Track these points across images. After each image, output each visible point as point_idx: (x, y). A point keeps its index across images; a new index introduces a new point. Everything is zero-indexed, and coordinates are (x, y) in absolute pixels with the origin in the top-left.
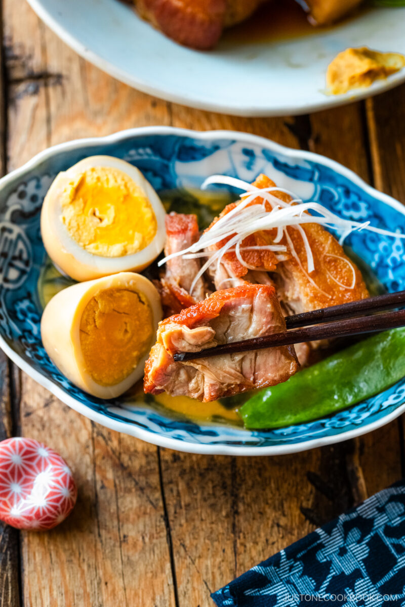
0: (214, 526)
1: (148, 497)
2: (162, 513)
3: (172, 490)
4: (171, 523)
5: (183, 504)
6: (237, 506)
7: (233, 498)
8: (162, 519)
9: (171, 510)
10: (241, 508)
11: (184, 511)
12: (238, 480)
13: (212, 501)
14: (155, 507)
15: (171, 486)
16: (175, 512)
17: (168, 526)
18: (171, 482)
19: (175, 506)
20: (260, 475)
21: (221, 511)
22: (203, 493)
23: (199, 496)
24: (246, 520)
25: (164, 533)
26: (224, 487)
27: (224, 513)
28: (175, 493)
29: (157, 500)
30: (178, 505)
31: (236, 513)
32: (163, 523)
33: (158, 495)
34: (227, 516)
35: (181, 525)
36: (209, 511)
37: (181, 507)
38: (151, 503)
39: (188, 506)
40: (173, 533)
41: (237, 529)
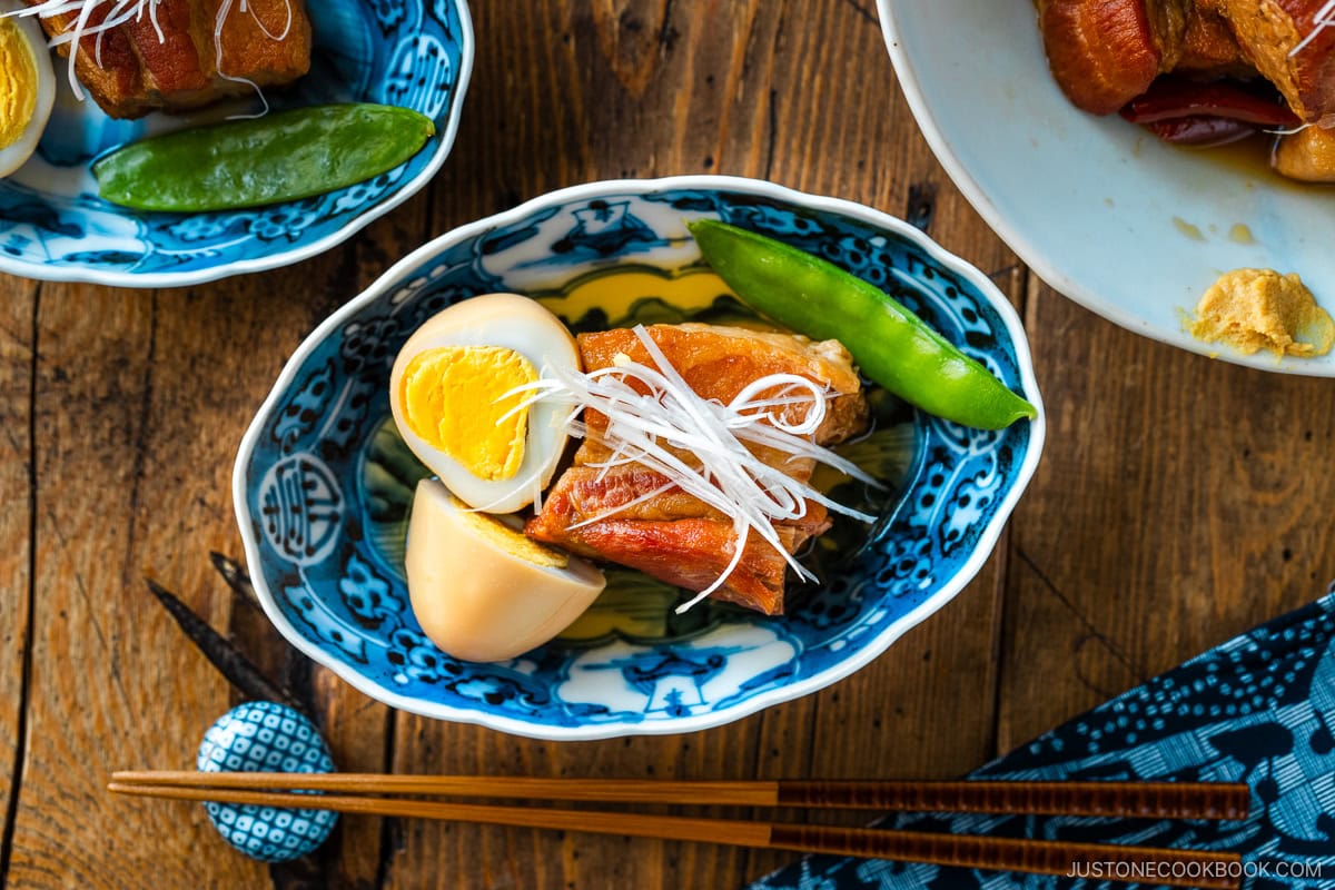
0: (104, 490)
1: (9, 432)
2: (27, 460)
3: (46, 426)
4: (39, 478)
5: (61, 449)
6: (145, 465)
7: (138, 450)
8: (25, 470)
9: (42, 456)
10: (149, 468)
11: (60, 462)
12: (151, 423)
13: (106, 450)
14: (18, 449)
15: (46, 418)
16: (48, 462)
17: (33, 481)
18: (47, 413)
19: (48, 451)
20: (186, 419)
21: (117, 467)
22: (94, 436)
23: (87, 440)
24: (155, 487)
25: (26, 493)
26: (128, 431)
27: (121, 473)
28: (51, 430)
29: (22, 438)
30: (53, 451)
31: (141, 474)
32: (26, 478)
33: (24, 430)
34: (127, 478)
35: (53, 483)
36: (99, 466)
37: (56, 455)
38: (13, 442)
39: (68, 453)
40: (40, 493)
41: (139, 500)
